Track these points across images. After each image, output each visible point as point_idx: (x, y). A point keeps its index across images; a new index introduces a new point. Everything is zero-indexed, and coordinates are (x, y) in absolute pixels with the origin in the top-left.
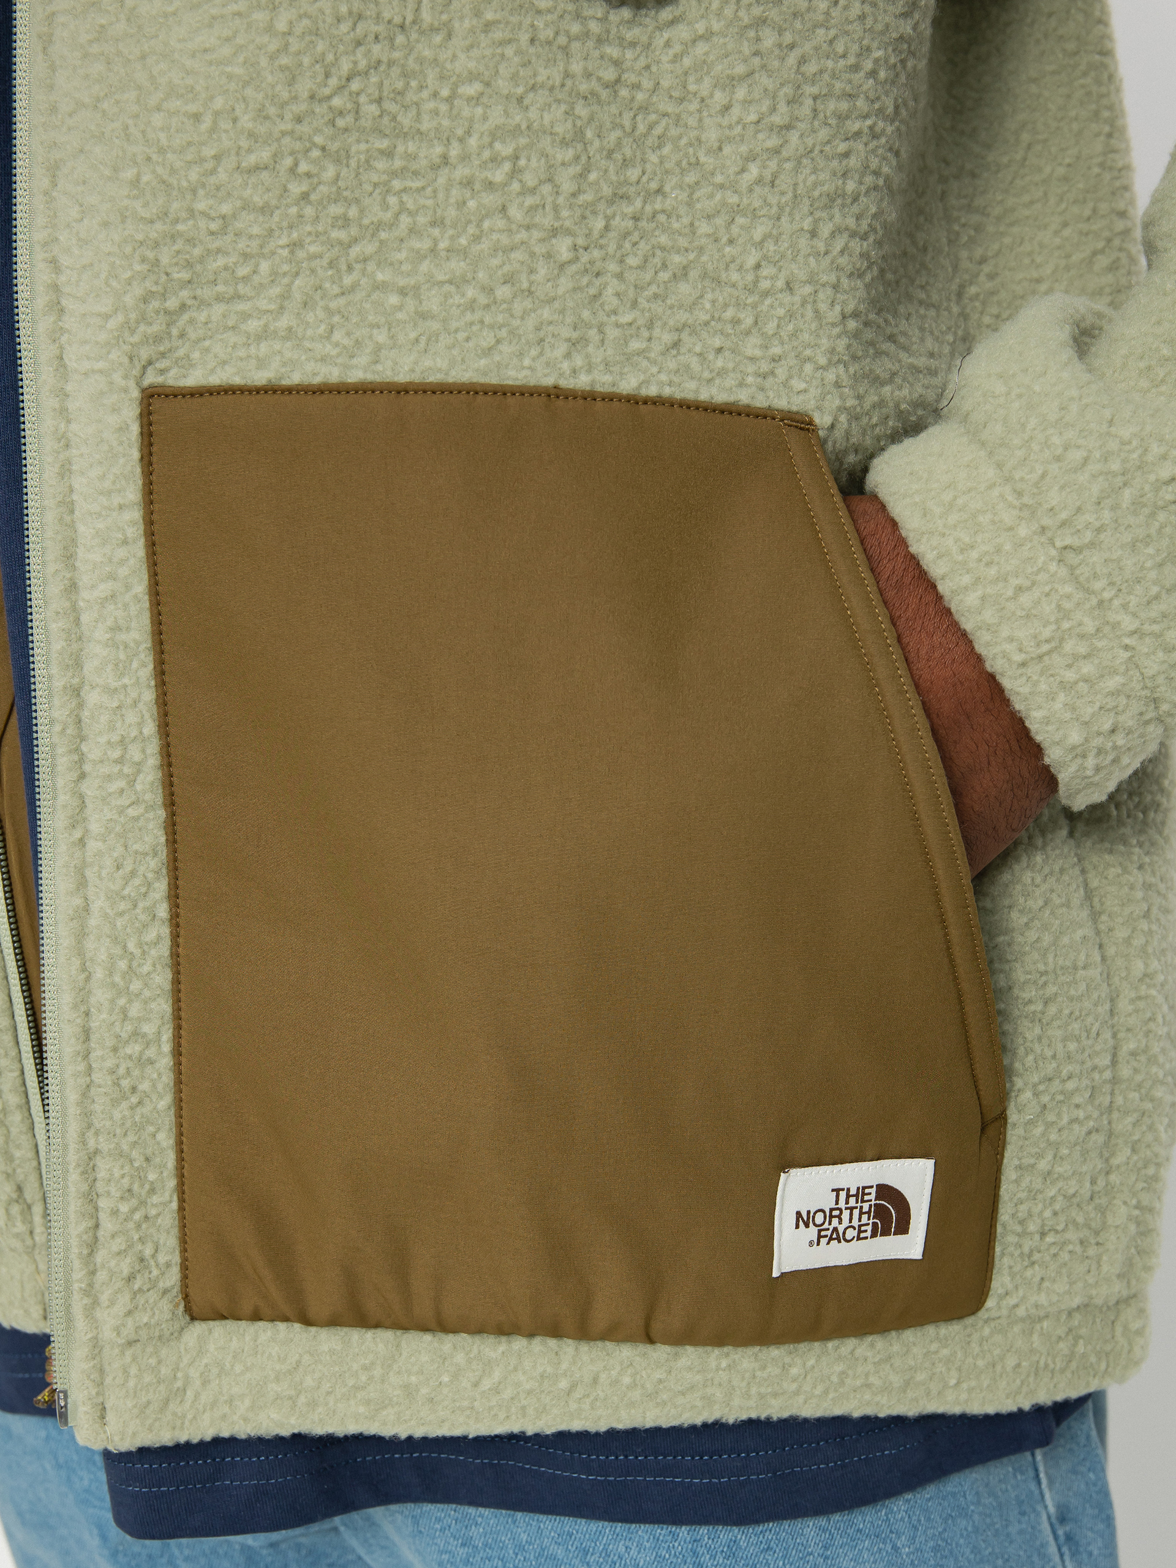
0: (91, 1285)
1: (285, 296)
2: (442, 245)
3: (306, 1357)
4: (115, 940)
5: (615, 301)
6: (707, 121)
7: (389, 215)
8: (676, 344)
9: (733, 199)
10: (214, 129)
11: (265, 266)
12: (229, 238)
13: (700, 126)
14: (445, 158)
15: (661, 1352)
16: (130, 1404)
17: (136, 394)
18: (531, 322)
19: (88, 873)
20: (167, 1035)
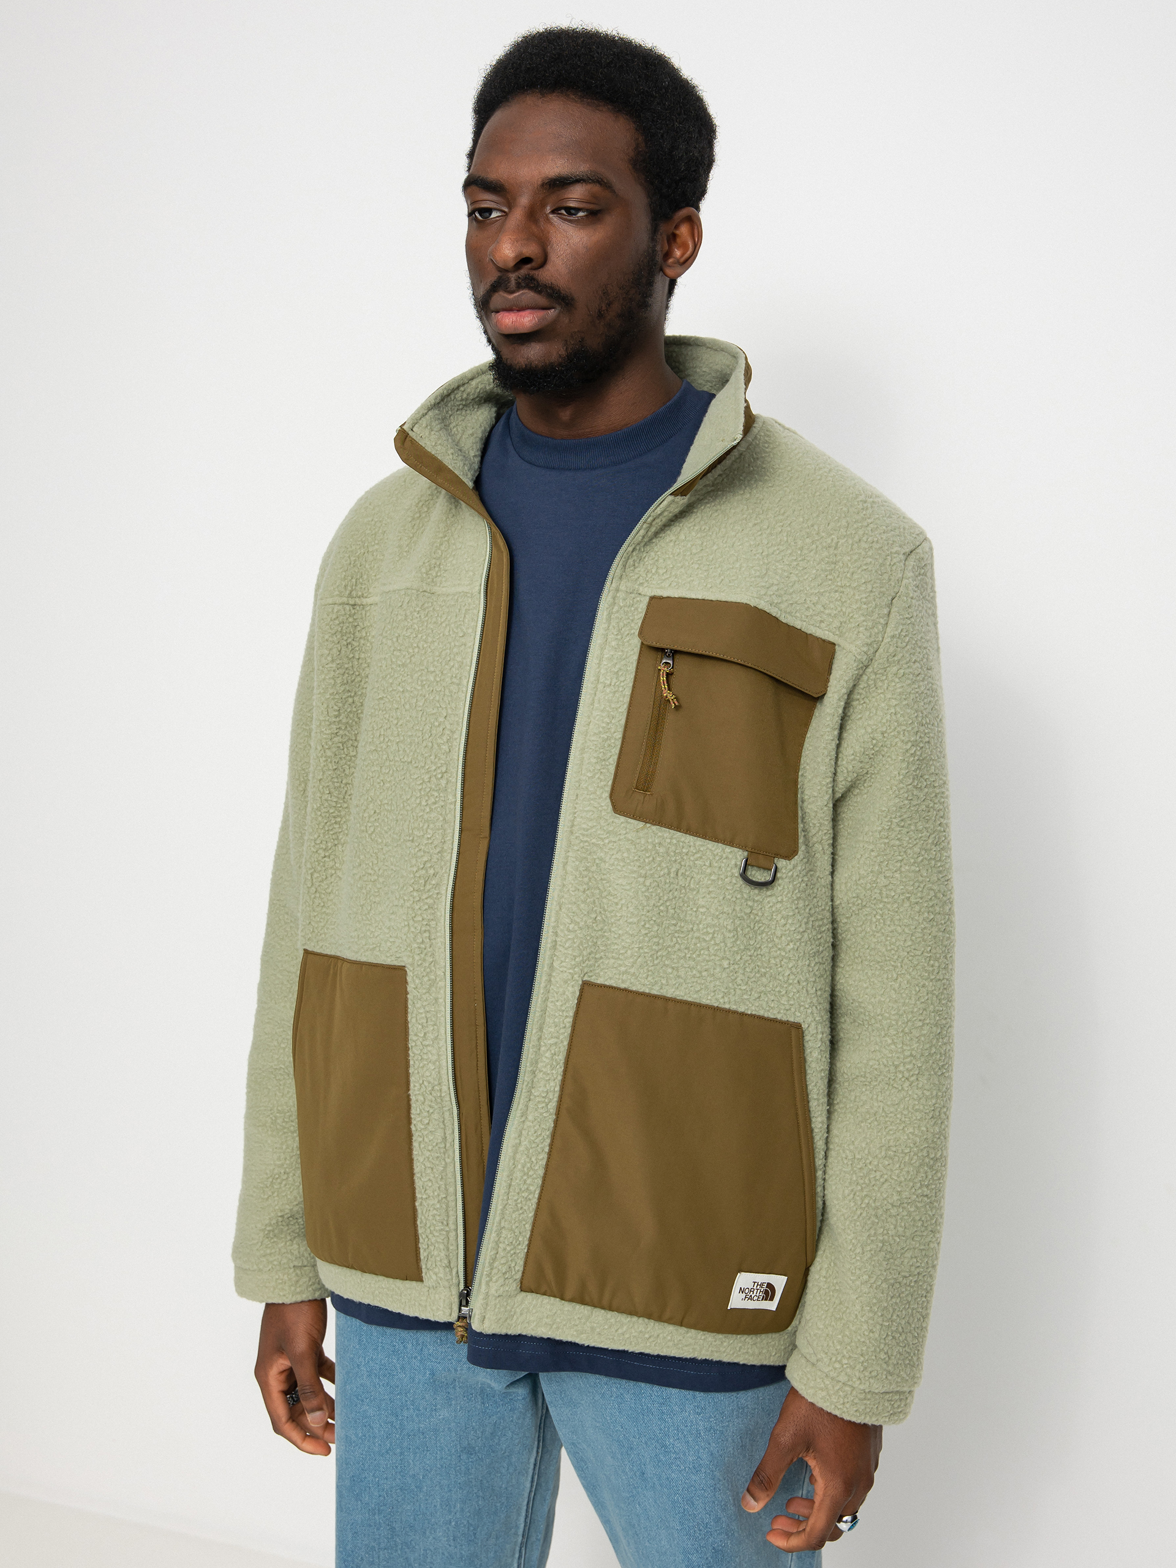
0: (491, 1273)
1: (635, 962)
2: (688, 956)
3: (559, 1311)
4: (528, 1156)
5: (740, 982)
6: (778, 928)
7: (673, 944)
8: (759, 997)
9: (783, 954)
10: (621, 908)
11: (629, 952)
12: (620, 940)
13: (775, 929)
14: (692, 929)
15: (683, 1330)
16: (494, 1318)
17: (581, 983)
18: (712, 985)
19: (523, 1132)
20: (538, 1192)
